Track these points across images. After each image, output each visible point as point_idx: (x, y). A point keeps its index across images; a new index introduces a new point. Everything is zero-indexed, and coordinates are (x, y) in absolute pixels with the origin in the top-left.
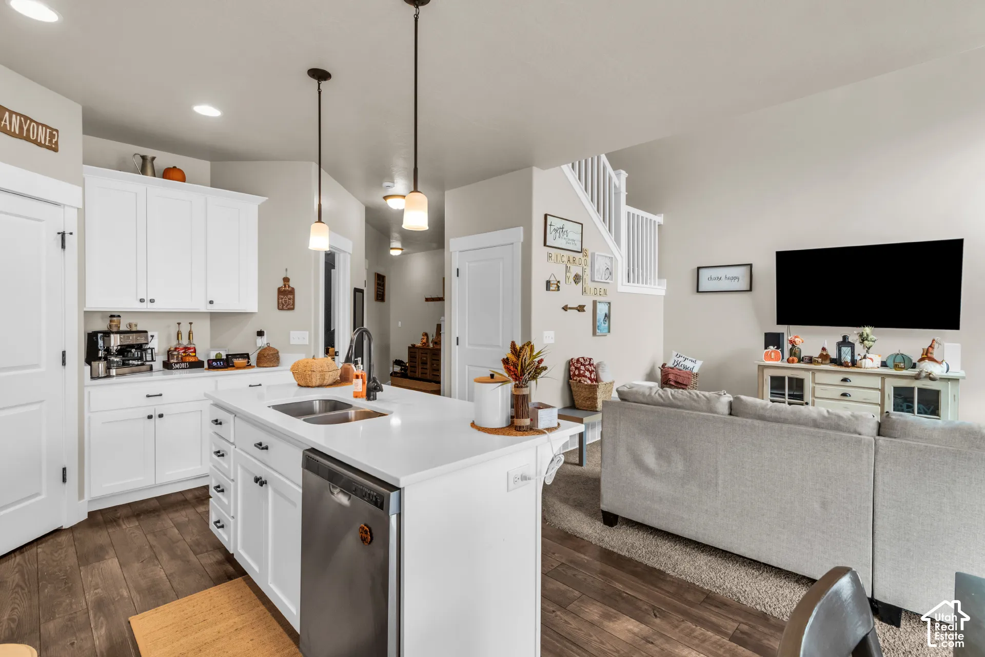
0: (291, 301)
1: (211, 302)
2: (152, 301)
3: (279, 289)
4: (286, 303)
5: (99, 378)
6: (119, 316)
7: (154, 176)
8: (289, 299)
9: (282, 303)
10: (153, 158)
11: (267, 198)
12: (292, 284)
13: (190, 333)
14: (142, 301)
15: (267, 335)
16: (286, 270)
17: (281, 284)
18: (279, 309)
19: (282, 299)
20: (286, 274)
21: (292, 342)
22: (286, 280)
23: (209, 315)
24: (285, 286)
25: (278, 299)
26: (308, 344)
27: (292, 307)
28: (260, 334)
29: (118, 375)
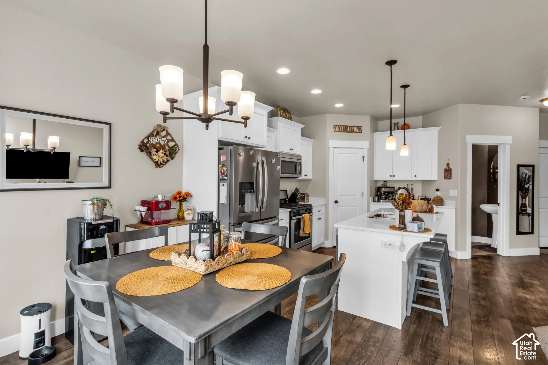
0: (450, 175)
1: (415, 176)
2: (394, 176)
3: (445, 169)
4: (447, 176)
5: (375, 202)
6: (386, 182)
7: (398, 129)
8: (449, 174)
9: (446, 176)
10: (398, 123)
11: (441, 127)
12: (451, 166)
13: (412, 188)
14: (391, 176)
15: (441, 191)
16: (448, 159)
17: (445, 167)
18: (445, 179)
19: (446, 174)
20: (448, 161)
21: (450, 195)
22: (448, 164)
23: (421, 182)
24: (447, 168)
25: (445, 174)
26: (457, 196)
27: (450, 177)
28: (438, 190)
29: (383, 202)
